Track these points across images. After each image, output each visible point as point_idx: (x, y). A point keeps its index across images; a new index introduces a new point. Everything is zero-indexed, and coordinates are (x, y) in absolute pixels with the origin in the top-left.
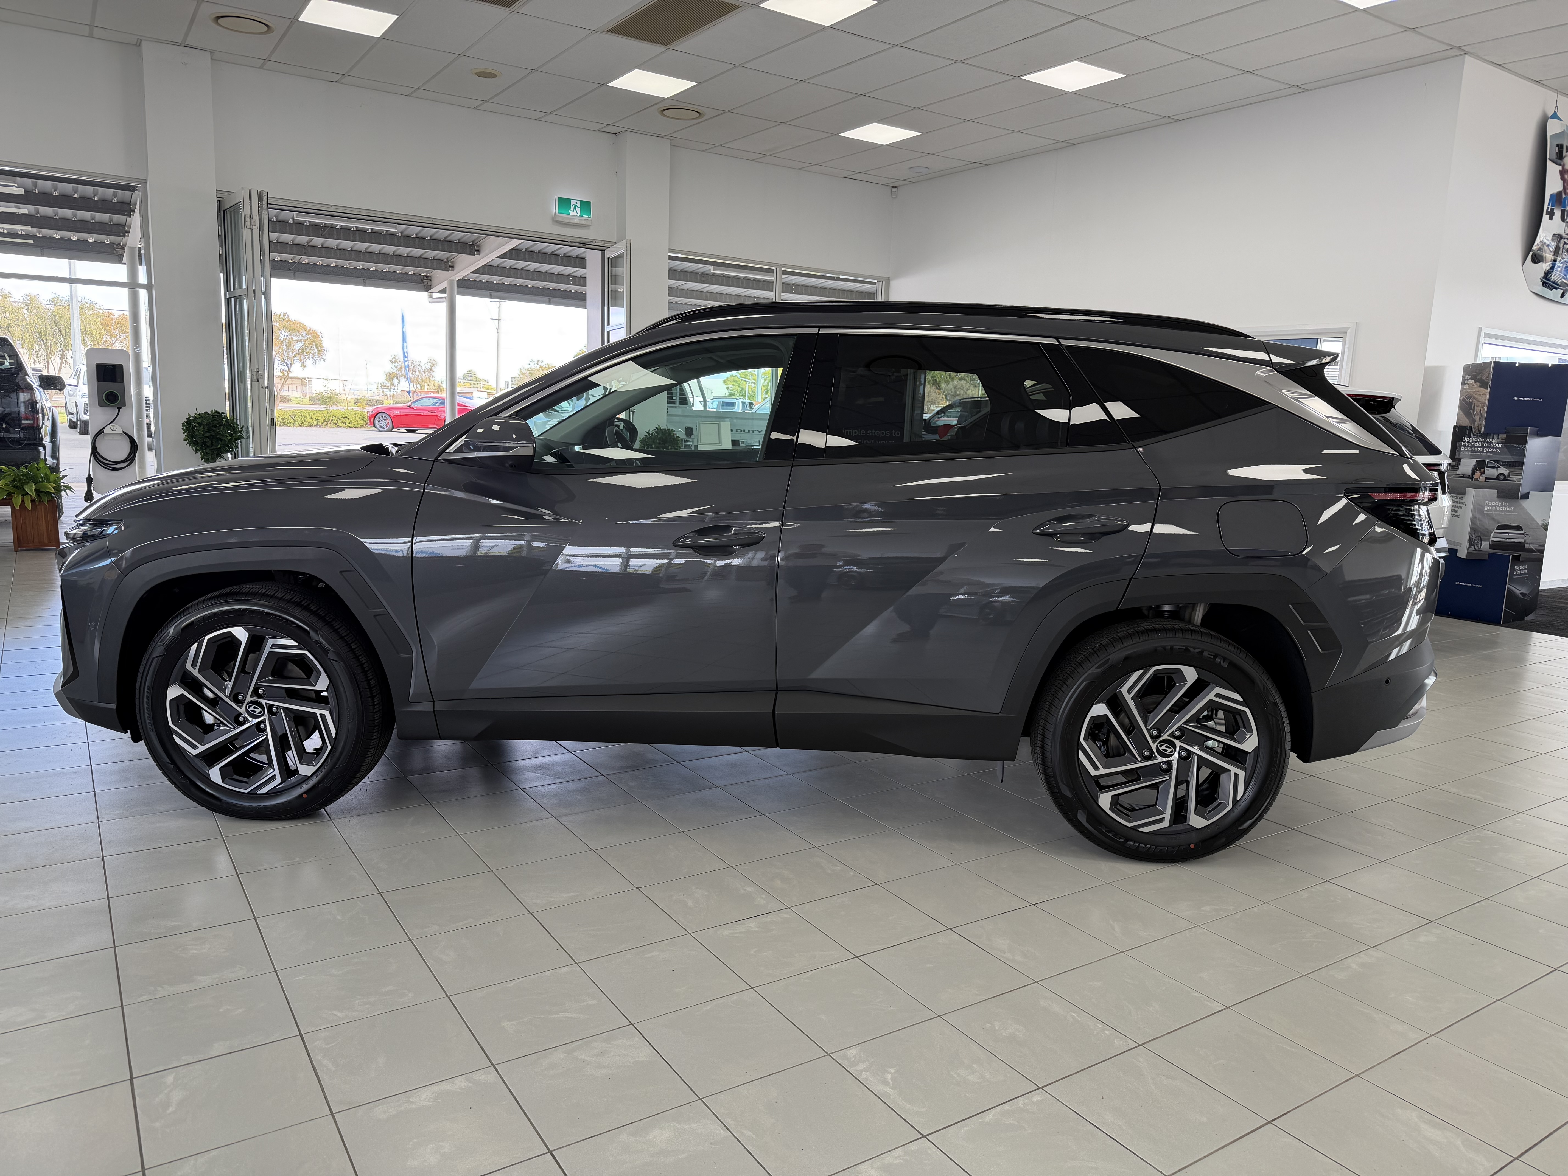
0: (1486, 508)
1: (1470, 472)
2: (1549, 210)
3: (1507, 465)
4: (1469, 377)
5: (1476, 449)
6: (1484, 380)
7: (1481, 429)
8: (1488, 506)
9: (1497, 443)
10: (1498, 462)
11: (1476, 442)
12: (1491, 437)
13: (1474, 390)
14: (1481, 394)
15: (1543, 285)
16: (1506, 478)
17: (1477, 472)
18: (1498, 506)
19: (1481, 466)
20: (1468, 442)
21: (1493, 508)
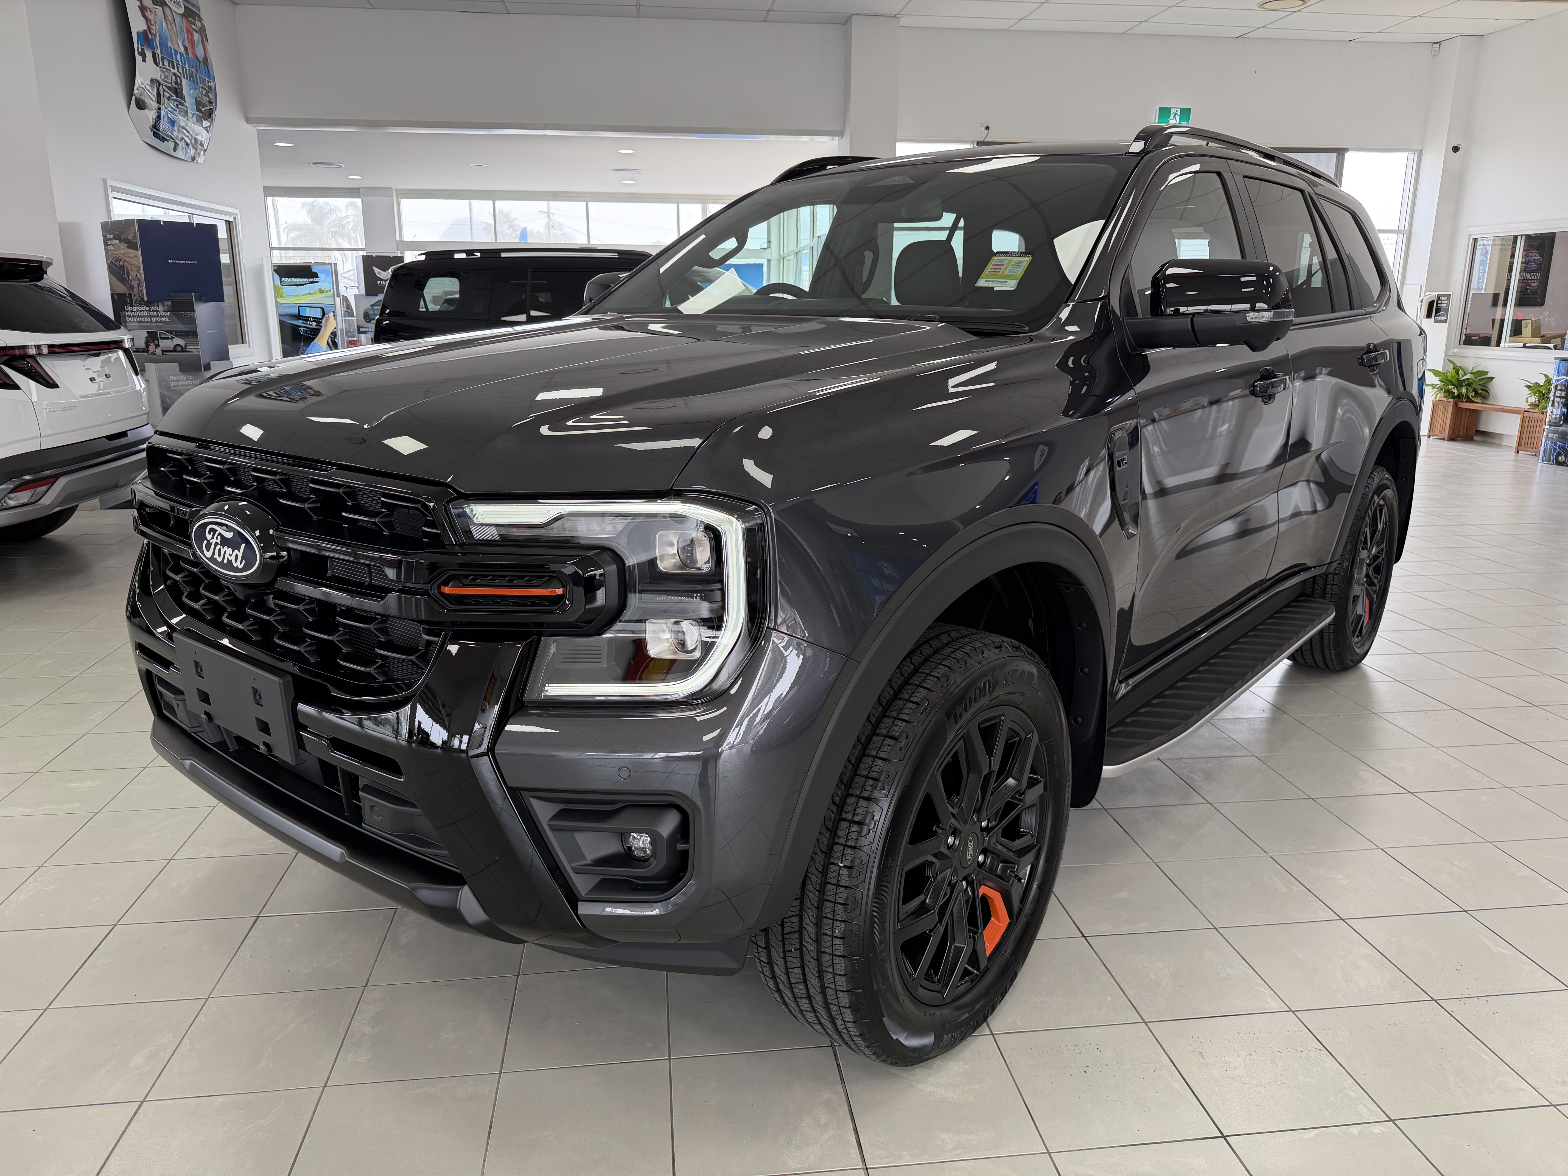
0: (172, 384)
1: (143, 346)
2: (140, 50)
3: (181, 335)
4: (111, 237)
5: (143, 319)
6: (130, 240)
7: (143, 296)
8: (174, 381)
9: (164, 311)
10: (170, 332)
11: (141, 311)
12: (156, 304)
13: (122, 252)
14: (132, 256)
15: (154, 135)
16: (183, 350)
17: (152, 344)
18: (183, 380)
19: (152, 337)
20: (132, 311)
21: (180, 383)
